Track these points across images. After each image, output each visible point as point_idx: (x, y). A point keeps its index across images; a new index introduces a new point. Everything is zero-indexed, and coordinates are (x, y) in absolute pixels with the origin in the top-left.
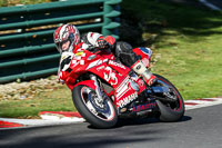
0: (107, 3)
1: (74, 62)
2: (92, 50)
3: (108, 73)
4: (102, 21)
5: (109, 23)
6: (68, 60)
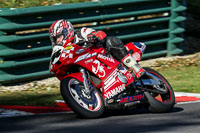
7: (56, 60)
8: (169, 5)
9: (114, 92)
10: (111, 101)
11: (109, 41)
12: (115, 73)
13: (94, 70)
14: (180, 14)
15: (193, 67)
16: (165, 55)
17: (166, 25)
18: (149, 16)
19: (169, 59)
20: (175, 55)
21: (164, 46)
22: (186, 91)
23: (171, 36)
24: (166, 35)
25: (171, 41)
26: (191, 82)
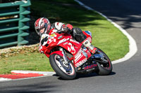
0: (21, 6)
1: (50, 40)
2: (60, 33)
3: (70, 46)
4: (18, 17)
5: (23, 18)
6: (46, 39)
7: (45, 43)
8: (18, 10)
9: (81, 63)
10: (80, 69)
11: (74, 31)
12: (80, 51)
13: (69, 49)
14: (26, 16)
15: (36, 53)
16: (16, 45)
17: (16, 24)
18: (4, 18)
19: (19, 47)
20: (23, 45)
21: (15, 39)
22: (32, 70)
23: (20, 31)
24: (17, 31)
25: (20, 35)
26: (35, 63)
